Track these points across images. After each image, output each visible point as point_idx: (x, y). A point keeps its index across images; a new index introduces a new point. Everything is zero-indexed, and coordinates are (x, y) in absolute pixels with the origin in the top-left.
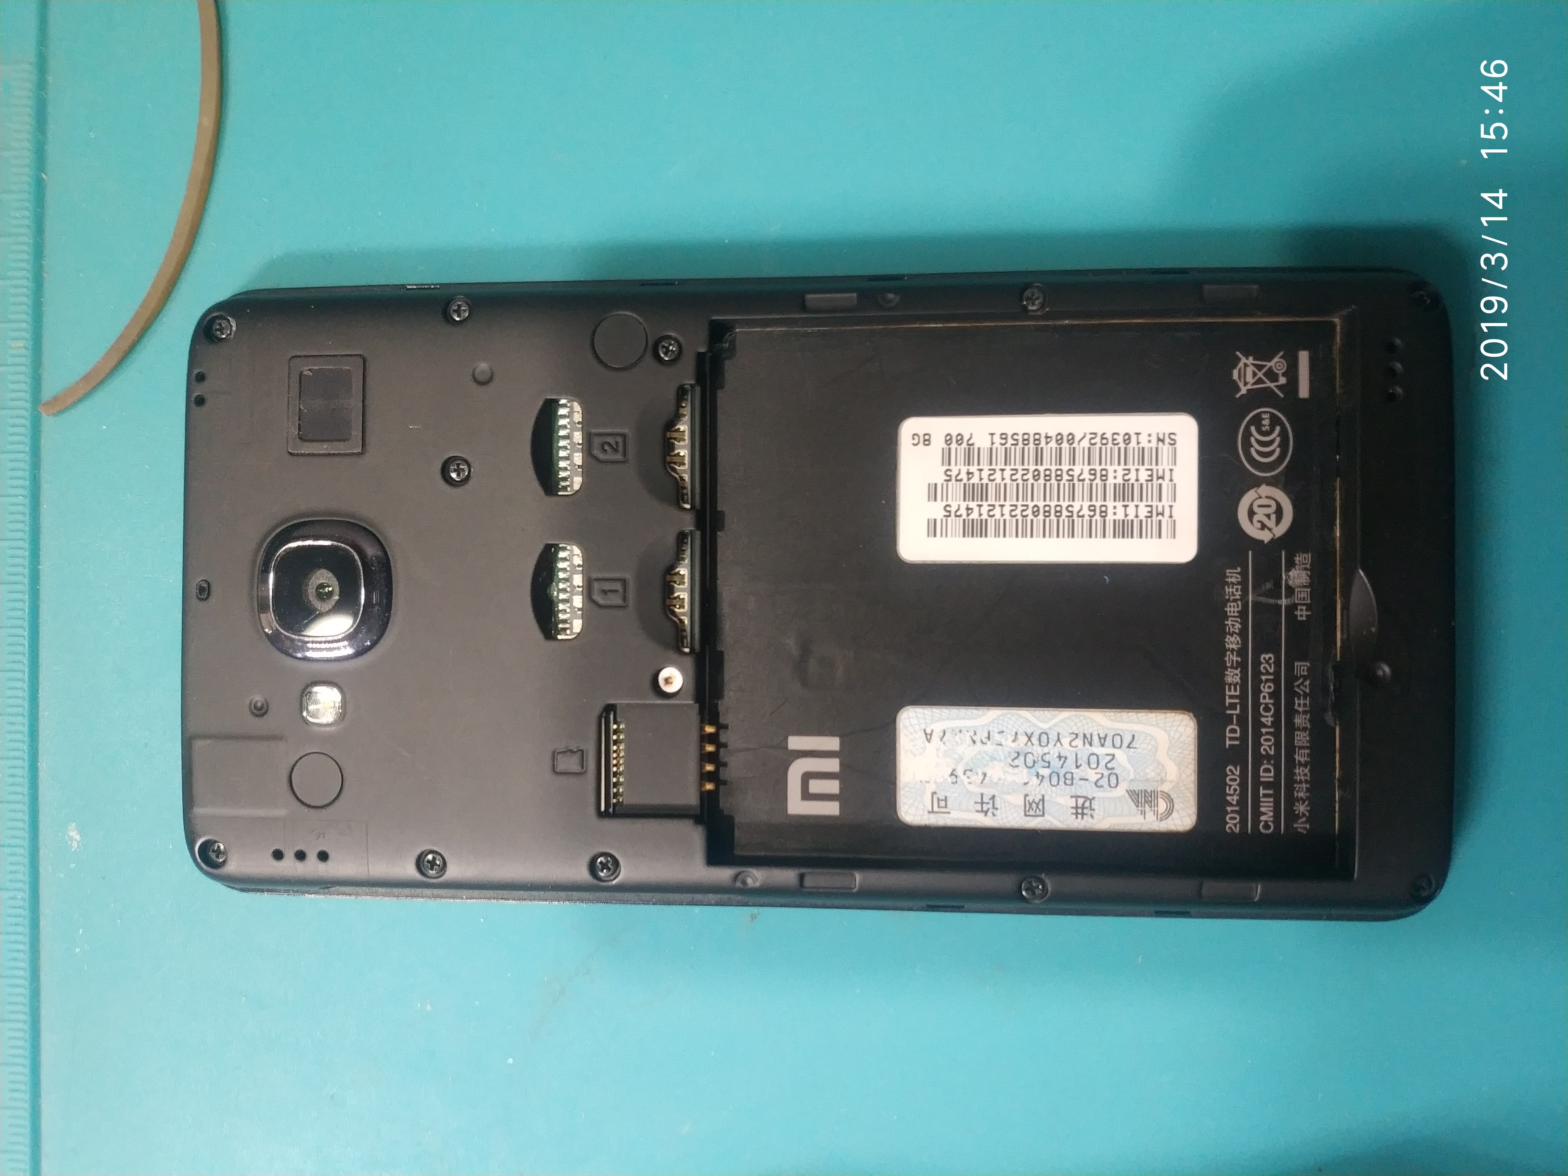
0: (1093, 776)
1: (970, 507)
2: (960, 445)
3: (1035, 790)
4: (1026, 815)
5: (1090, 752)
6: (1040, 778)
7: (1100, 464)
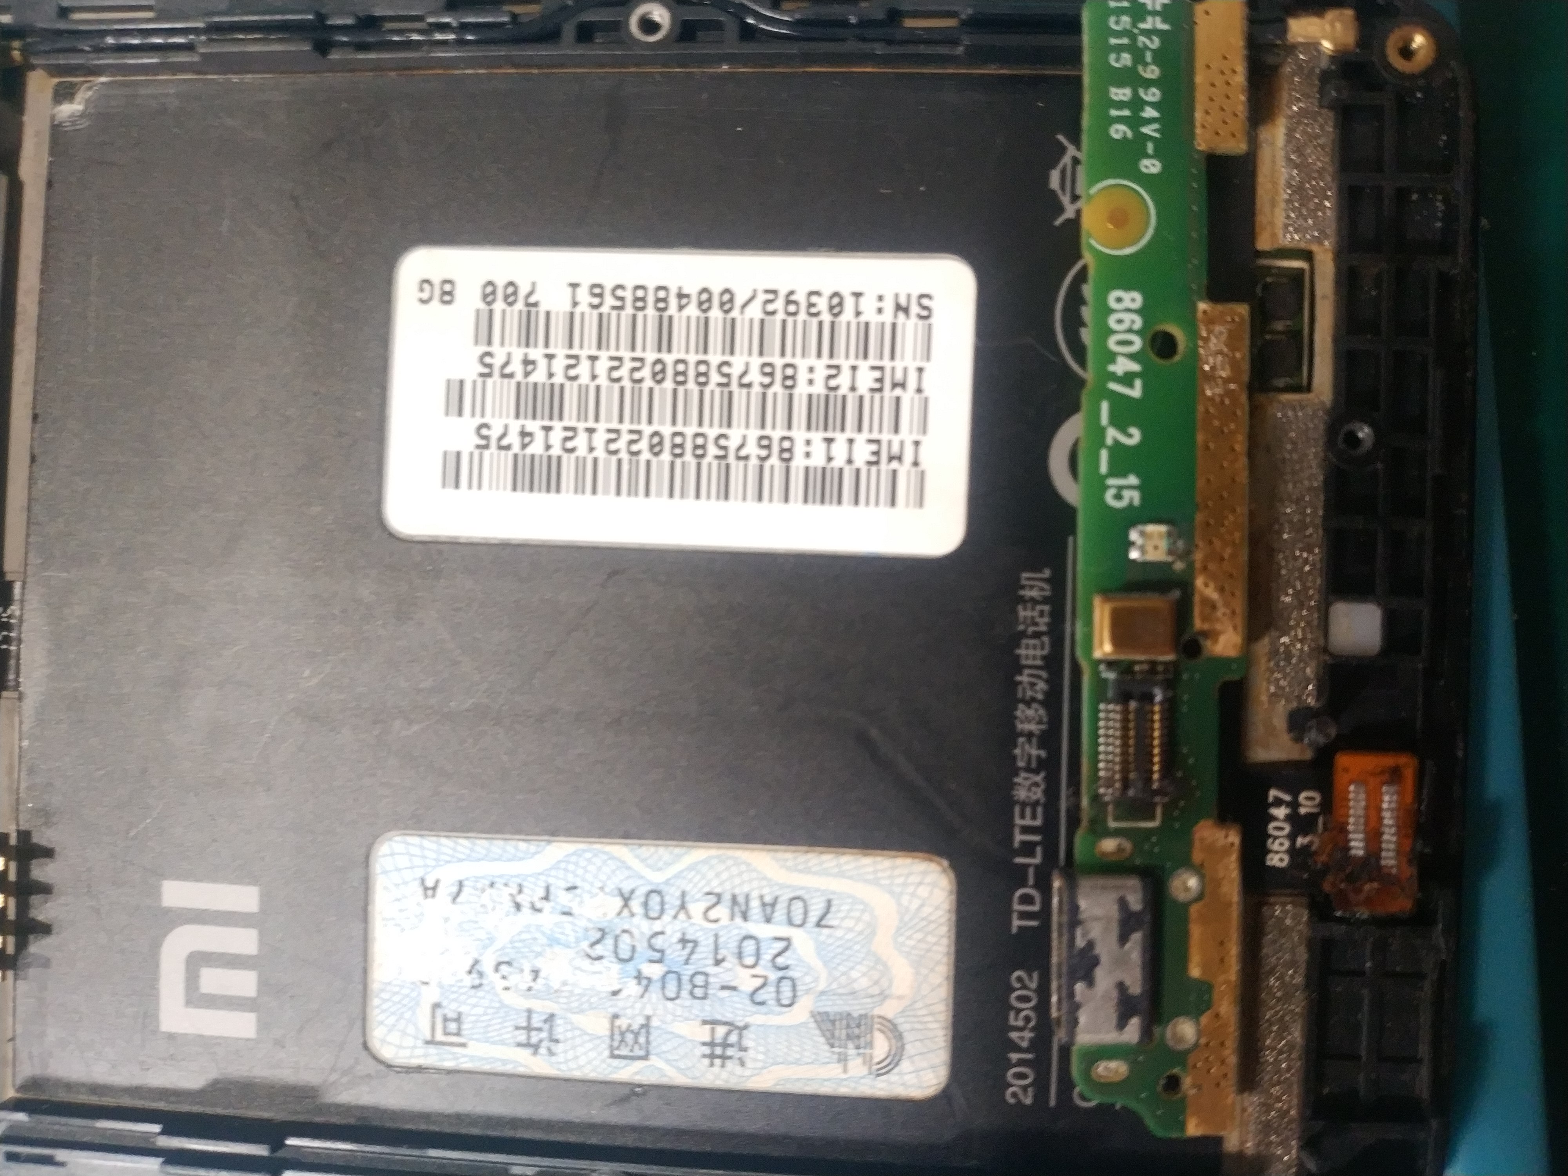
0: (747, 982)
1: (527, 430)
2: (510, 305)
3: (632, 1007)
4: (613, 1056)
5: (744, 933)
6: (644, 982)
7: (783, 353)
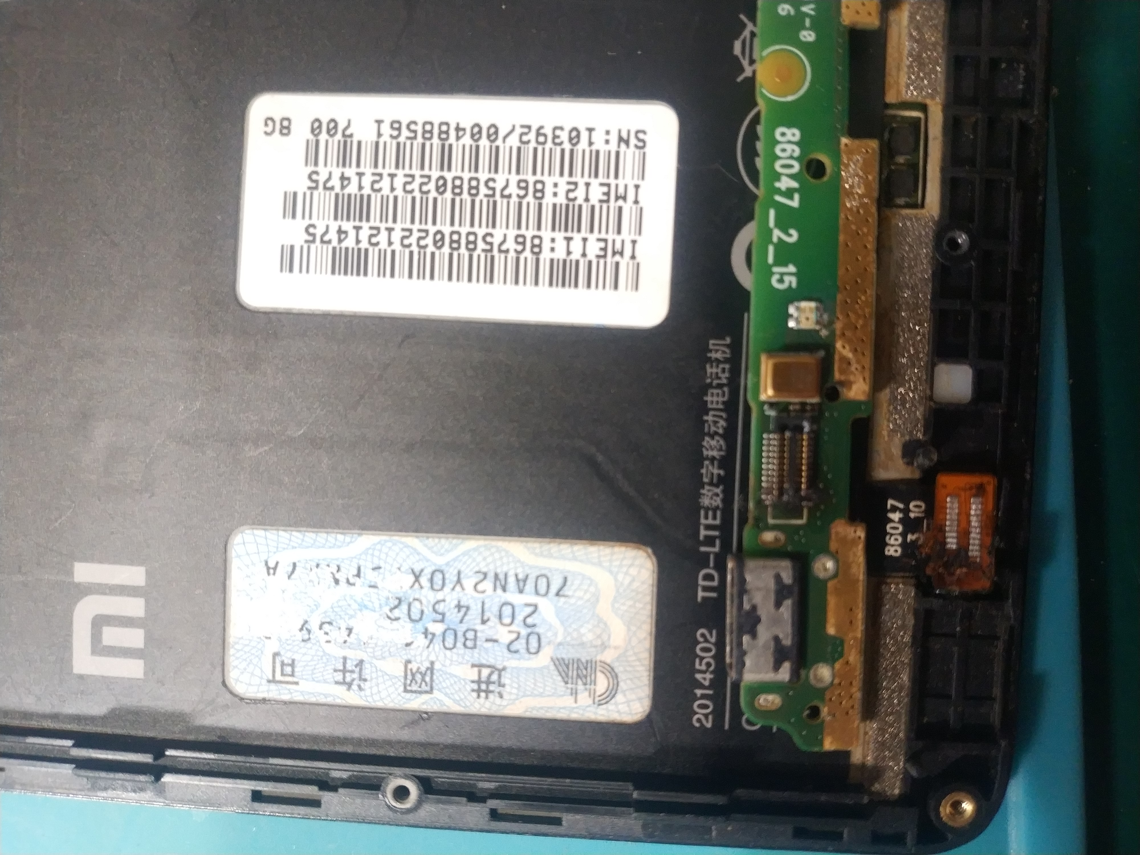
0: (505, 636)
1: (343, 229)
2: (332, 136)
3: (421, 655)
4: (406, 691)
5: (503, 600)
6: (430, 637)
